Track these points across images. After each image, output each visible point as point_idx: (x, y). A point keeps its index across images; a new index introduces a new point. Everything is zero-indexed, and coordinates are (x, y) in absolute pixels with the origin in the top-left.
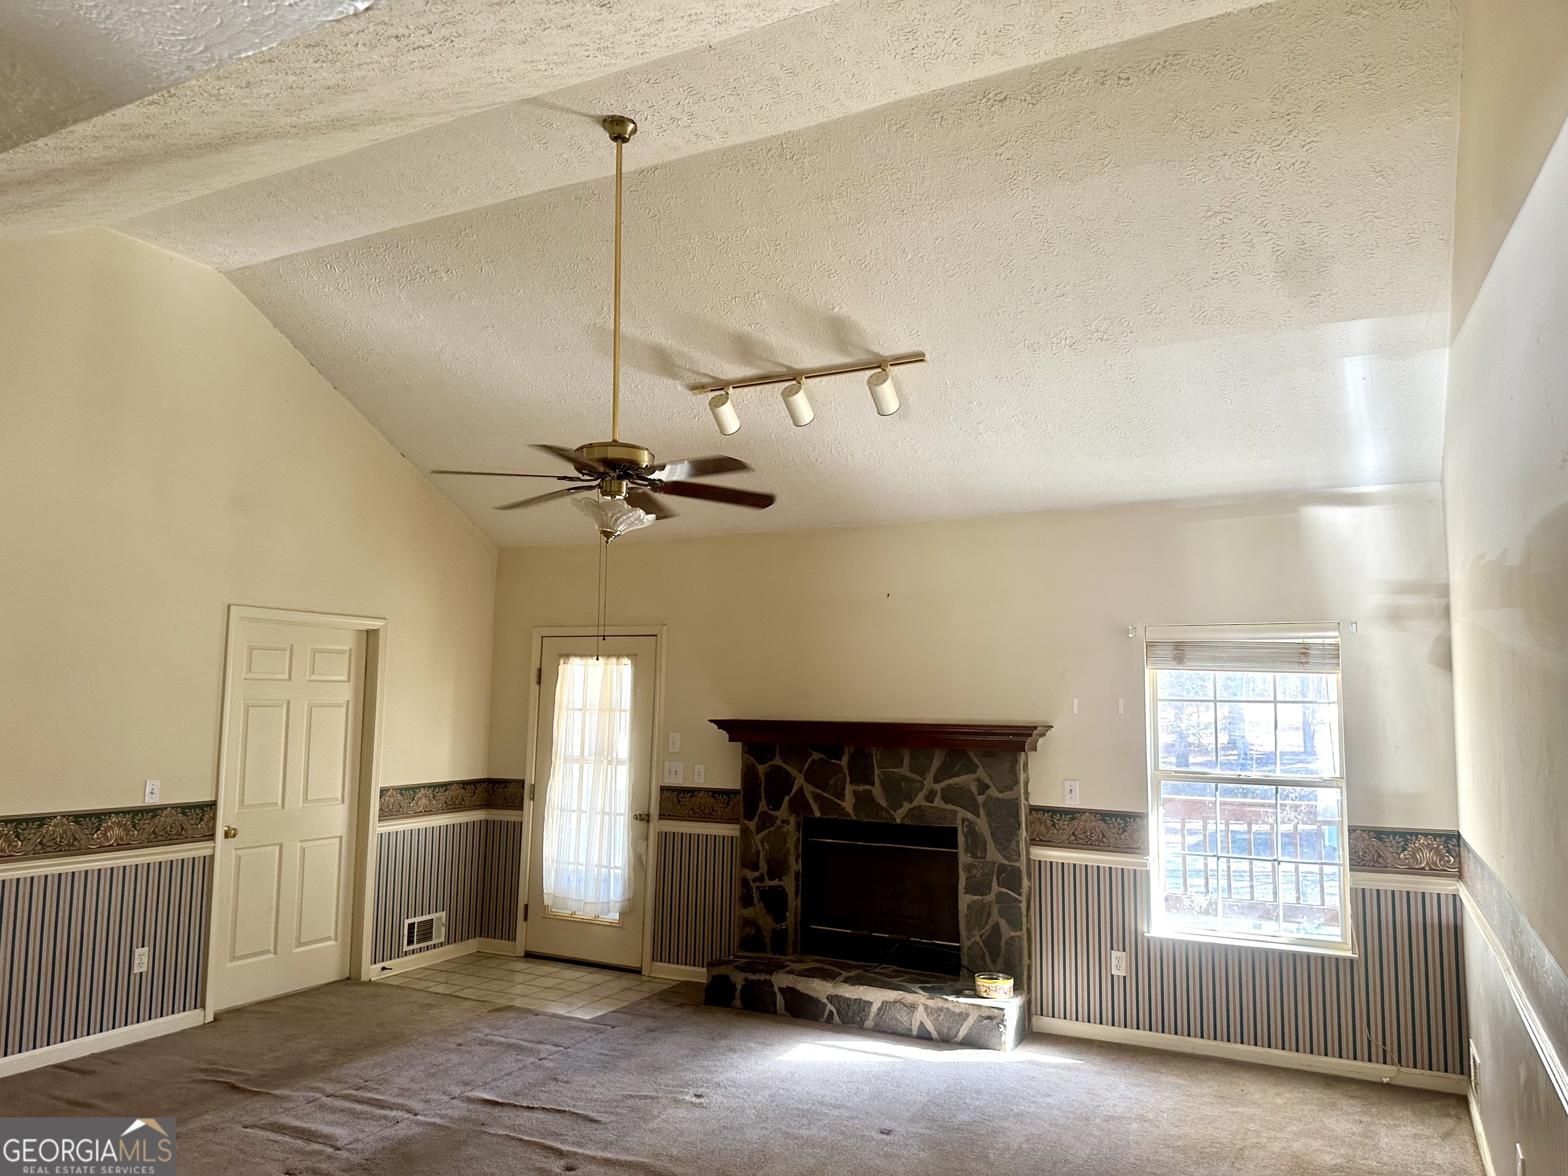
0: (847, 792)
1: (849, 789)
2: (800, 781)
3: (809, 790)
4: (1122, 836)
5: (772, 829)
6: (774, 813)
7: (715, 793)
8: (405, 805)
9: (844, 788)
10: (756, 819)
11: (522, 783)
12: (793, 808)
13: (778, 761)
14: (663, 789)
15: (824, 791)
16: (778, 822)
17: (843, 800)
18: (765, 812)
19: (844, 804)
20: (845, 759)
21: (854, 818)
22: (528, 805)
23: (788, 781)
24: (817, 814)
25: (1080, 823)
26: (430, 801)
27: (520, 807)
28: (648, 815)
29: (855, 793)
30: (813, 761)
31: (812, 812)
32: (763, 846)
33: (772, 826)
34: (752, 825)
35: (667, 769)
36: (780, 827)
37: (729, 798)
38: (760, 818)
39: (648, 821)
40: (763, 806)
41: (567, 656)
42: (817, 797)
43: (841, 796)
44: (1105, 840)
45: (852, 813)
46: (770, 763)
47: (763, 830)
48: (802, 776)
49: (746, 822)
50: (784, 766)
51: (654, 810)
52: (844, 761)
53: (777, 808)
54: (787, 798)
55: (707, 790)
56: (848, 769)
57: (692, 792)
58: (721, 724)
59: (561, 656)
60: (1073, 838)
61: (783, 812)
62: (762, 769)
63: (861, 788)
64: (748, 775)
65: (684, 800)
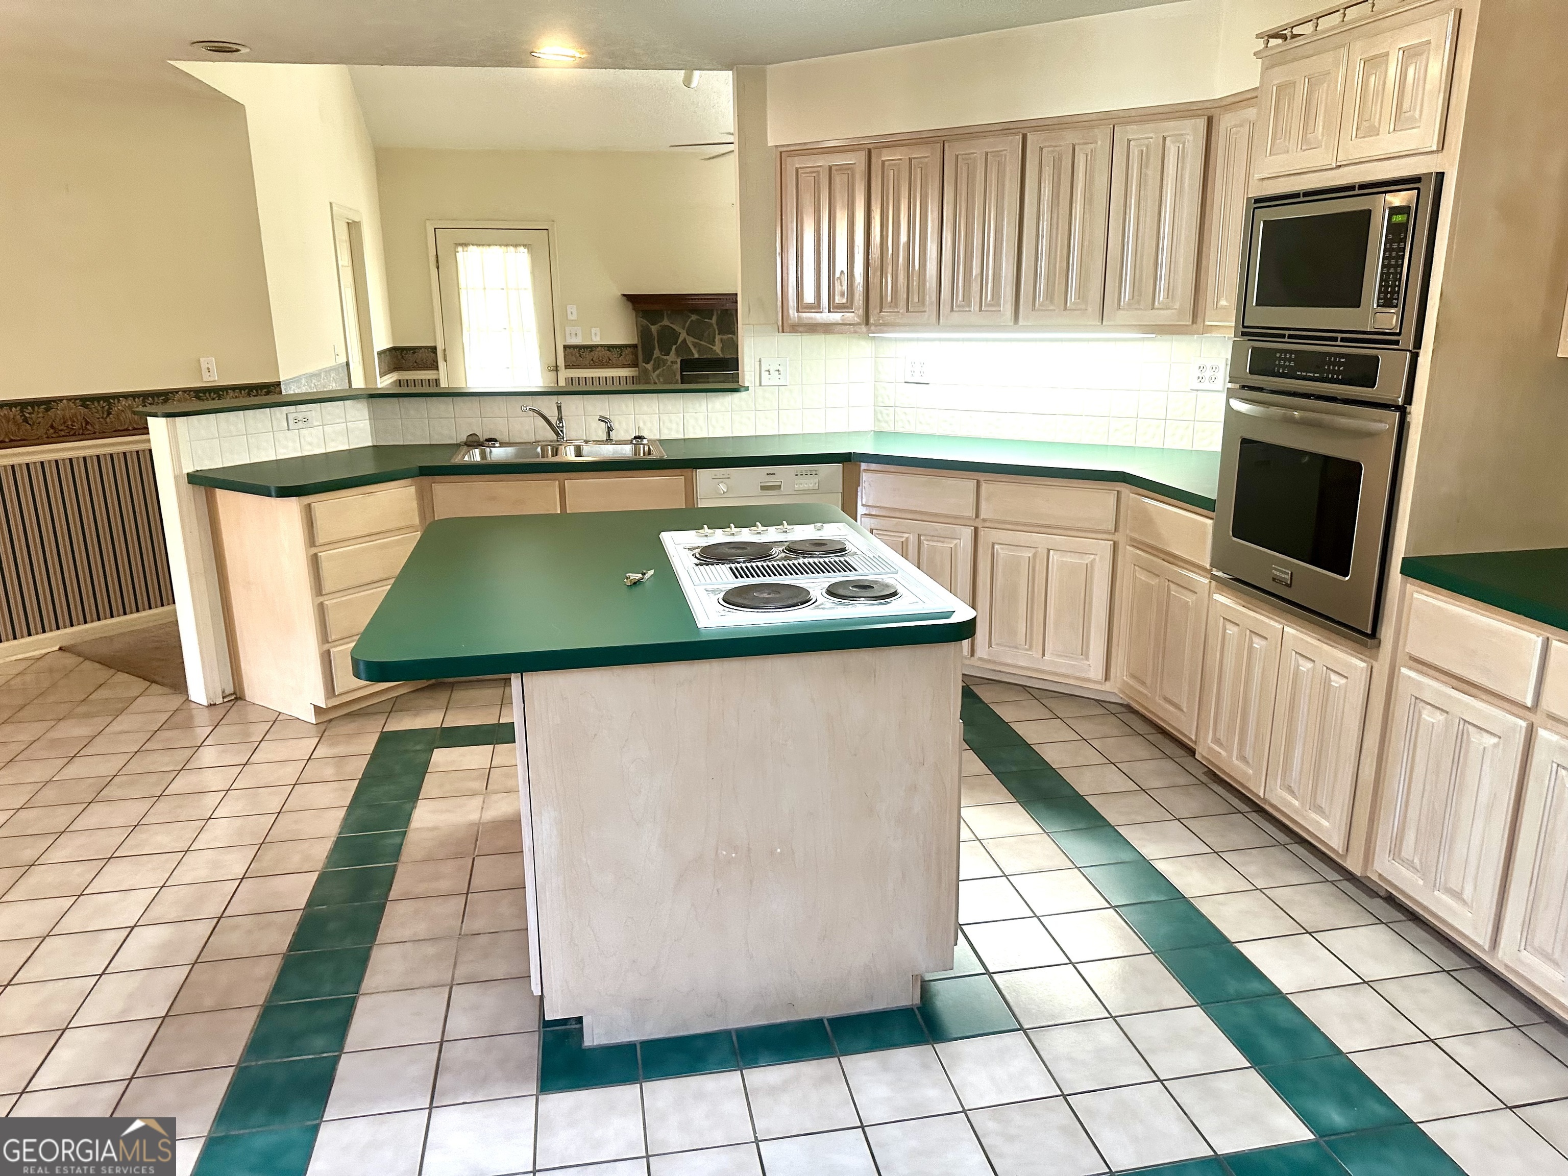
0: (716, 340)
1: (718, 338)
2: (683, 335)
3: (690, 340)
5: (665, 368)
6: (665, 357)
7: (610, 348)
9: (714, 338)
10: (652, 362)
11: (434, 349)
12: (678, 353)
13: (666, 322)
14: (566, 347)
15: (701, 341)
16: (669, 363)
17: (714, 346)
18: (658, 357)
19: (714, 348)
20: (714, 318)
21: (721, 356)
22: (441, 364)
23: (676, 335)
24: (696, 356)
27: (437, 368)
28: (557, 366)
29: (721, 340)
30: (692, 321)
31: (693, 354)
32: (659, 380)
33: (664, 366)
34: (649, 366)
35: (568, 333)
36: (671, 366)
37: (622, 350)
38: (655, 362)
39: (557, 371)
40: (657, 353)
41: (465, 245)
42: (695, 345)
43: (713, 342)
45: (720, 353)
46: (660, 324)
47: (658, 369)
48: (685, 331)
49: (644, 364)
50: (672, 325)
51: (561, 362)
52: (714, 320)
53: (668, 354)
54: (674, 347)
55: (602, 346)
56: (717, 325)
57: (591, 348)
58: (627, 297)
59: (461, 245)
61: (672, 356)
62: (654, 328)
63: (725, 337)
64: (644, 334)
65: (584, 354)
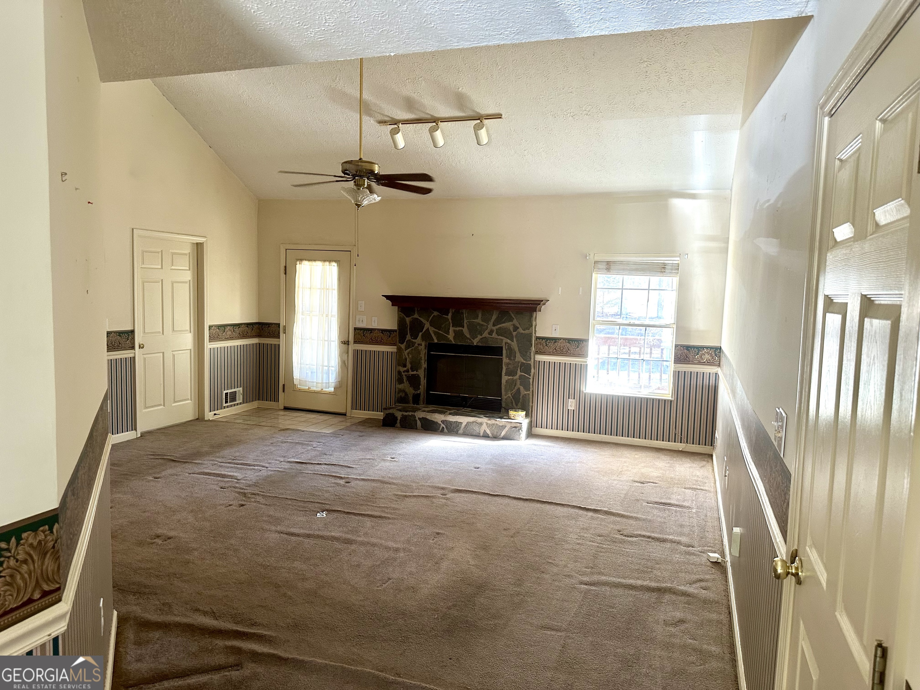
0: (450, 331)
1: (451, 329)
2: (427, 325)
3: (432, 329)
4: (577, 350)
5: (413, 348)
6: (414, 340)
7: (383, 331)
8: (221, 334)
9: (449, 329)
10: (405, 343)
11: (279, 325)
12: (423, 338)
13: (416, 316)
14: (355, 329)
15: (439, 330)
16: (416, 345)
17: (449, 335)
18: (409, 340)
19: (449, 336)
20: (450, 315)
21: (454, 343)
22: (282, 335)
23: (422, 326)
24: (436, 341)
25: (558, 344)
26: (232, 332)
27: (279, 337)
28: (348, 341)
29: (454, 331)
30: (434, 316)
31: (433, 340)
32: (409, 356)
33: (413, 346)
34: (403, 346)
35: (357, 319)
36: (417, 347)
37: (390, 333)
38: (407, 343)
39: (348, 344)
40: (408, 337)
41: (301, 260)
42: (435, 333)
43: (448, 333)
44: (569, 351)
45: (452, 340)
46: (412, 317)
47: (409, 348)
48: (428, 323)
49: (400, 344)
50: (419, 318)
51: (351, 339)
52: (449, 316)
53: (416, 338)
54: (420, 334)
55: (378, 330)
56: (451, 320)
57: (371, 330)
58: (388, 297)
59: (297, 260)
60: (555, 351)
61: (419, 340)
62: (408, 320)
63: (458, 329)
64: (401, 323)
65: (367, 334)
